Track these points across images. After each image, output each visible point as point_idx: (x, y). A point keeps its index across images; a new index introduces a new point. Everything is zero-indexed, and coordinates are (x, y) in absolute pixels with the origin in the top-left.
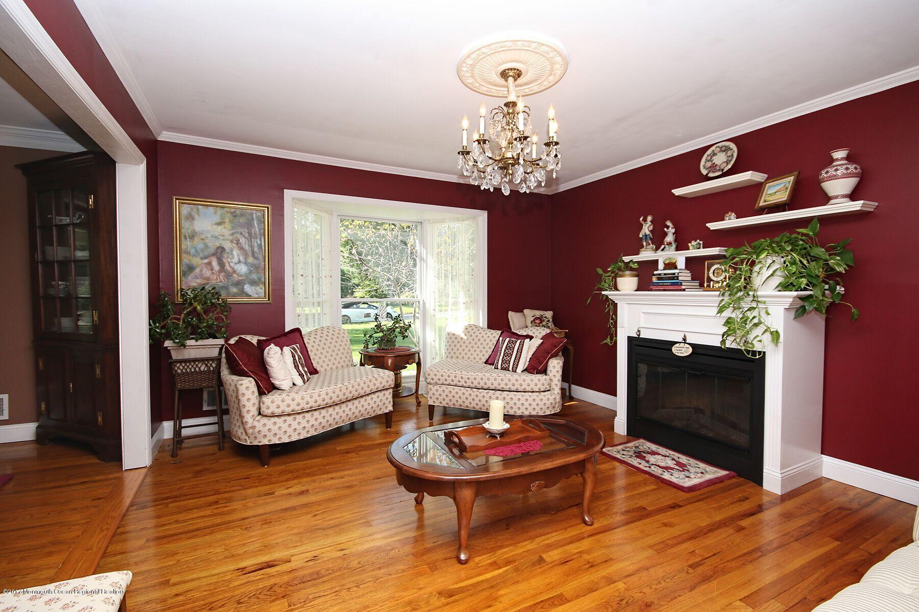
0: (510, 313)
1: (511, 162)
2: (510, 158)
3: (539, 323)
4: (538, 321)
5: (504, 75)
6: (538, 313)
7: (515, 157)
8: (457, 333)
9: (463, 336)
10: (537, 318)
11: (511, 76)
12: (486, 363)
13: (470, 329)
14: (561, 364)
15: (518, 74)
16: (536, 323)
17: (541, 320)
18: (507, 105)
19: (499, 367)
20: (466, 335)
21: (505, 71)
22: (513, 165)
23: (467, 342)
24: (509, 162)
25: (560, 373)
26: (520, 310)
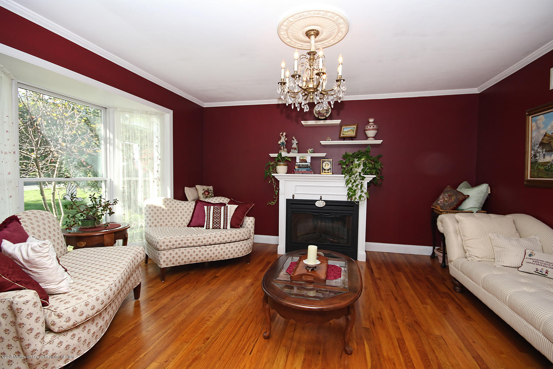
0: (185, 187)
1: (312, 91)
2: (312, 88)
3: (208, 195)
4: (206, 193)
5: (308, 34)
6: (206, 188)
7: (315, 87)
8: (159, 206)
9: (163, 207)
10: (206, 191)
11: (313, 35)
12: (188, 226)
13: (168, 202)
14: (253, 222)
15: (317, 34)
16: (205, 194)
17: (208, 192)
18: (309, 54)
19: (211, 227)
20: (166, 207)
21: (307, 32)
22: (313, 92)
23: (168, 212)
24: (311, 91)
25: (253, 228)
26: (192, 185)
